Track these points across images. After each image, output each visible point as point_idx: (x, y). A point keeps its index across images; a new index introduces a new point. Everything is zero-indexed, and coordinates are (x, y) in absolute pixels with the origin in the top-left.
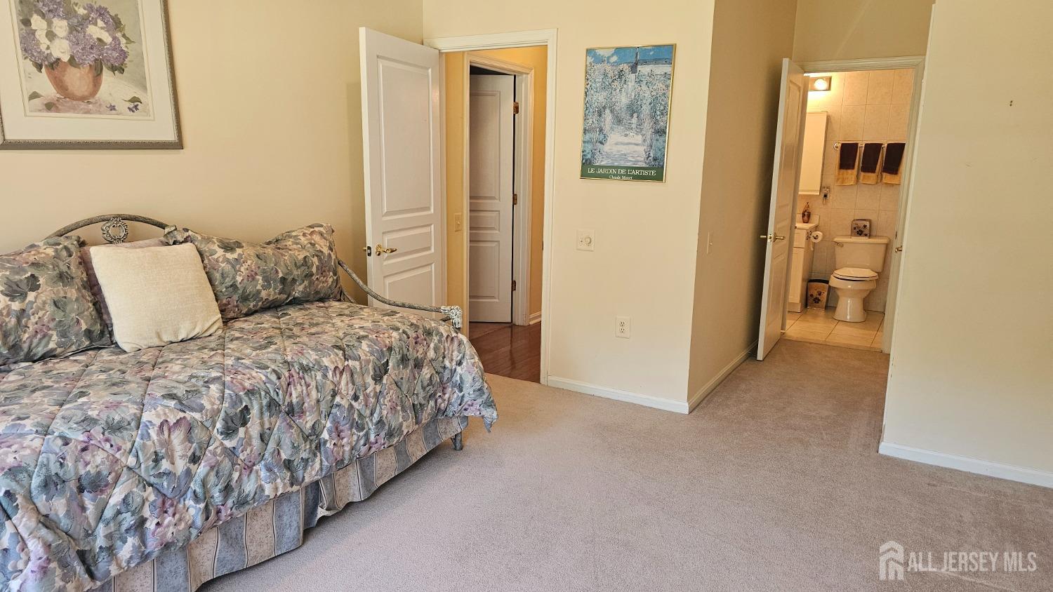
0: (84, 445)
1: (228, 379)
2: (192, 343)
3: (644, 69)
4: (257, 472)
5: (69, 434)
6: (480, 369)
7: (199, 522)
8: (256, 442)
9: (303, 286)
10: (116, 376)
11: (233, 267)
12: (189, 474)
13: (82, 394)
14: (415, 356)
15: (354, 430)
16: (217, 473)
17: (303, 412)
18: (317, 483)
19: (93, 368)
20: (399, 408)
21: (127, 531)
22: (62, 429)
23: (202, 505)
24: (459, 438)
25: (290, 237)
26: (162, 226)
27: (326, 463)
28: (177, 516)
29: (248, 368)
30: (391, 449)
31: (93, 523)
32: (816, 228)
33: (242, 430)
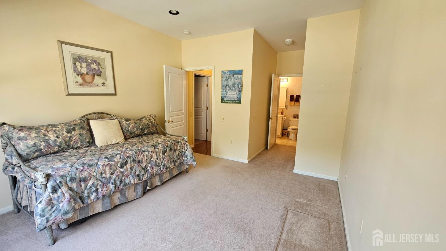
0: (82, 170)
1: (122, 154)
2: (116, 145)
3: (236, 76)
4: (129, 177)
5: (78, 167)
6: (192, 152)
7: (113, 190)
8: (129, 170)
9: (147, 130)
10: (94, 153)
11: (128, 125)
12: (110, 178)
13: (84, 157)
14: (174, 148)
15: (157, 167)
16: (118, 177)
17: (142, 162)
18: (147, 180)
19: (88, 151)
20: (169, 162)
21: (93, 192)
22: (76, 166)
23: (114, 186)
24: (187, 169)
25: (144, 118)
26: (110, 115)
27: (149, 175)
28: (107, 188)
29: (128, 151)
30: (168, 172)
31: (84, 190)
32: (285, 116)
33: (125, 167)
